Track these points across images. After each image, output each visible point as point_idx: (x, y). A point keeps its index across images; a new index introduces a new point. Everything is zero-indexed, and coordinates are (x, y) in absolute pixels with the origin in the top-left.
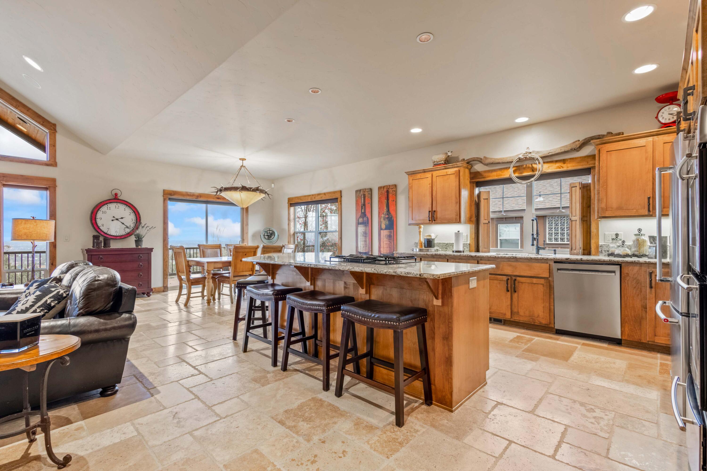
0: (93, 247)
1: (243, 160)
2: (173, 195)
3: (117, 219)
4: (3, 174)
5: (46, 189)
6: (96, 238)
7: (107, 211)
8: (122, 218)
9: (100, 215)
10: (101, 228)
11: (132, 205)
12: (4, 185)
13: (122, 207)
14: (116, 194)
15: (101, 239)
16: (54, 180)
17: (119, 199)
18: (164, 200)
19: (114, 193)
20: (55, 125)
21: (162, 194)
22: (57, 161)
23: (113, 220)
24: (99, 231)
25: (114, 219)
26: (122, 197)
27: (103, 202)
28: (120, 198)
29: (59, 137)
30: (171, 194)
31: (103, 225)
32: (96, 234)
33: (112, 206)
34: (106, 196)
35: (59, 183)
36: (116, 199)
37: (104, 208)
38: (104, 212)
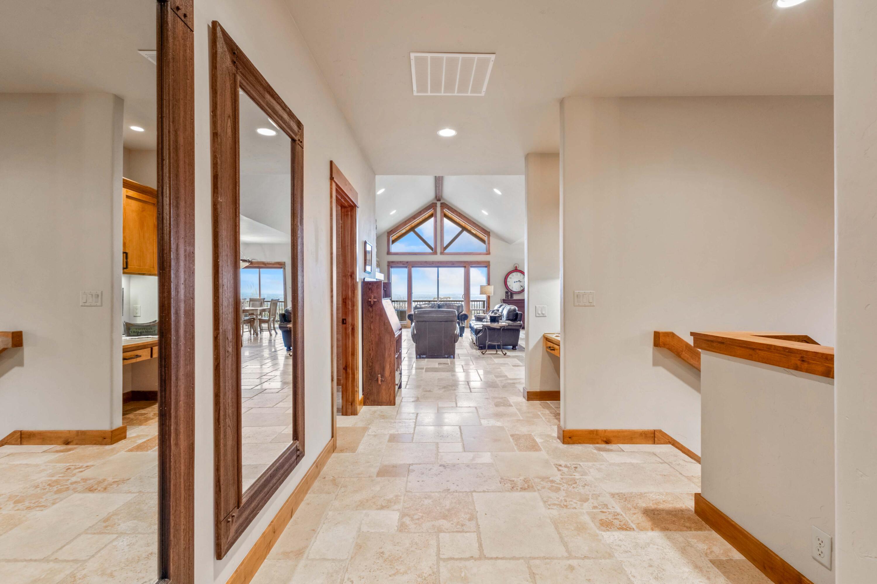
0: (506, 298)
3: (517, 282)
5: (486, 267)
6: (507, 293)
7: (512, 277)
8: (519, 281)
9: (508, 279)
10: (509, 287)
12: (471, 267)
13: (519, 274)
14: (516, 267)
15: (509, 293)
16: (489, 262)
19: (515, 266)
20: (489, 232)
22: (490, 251)
23: (515, 283)
24: (508, 289)
25: (515, 281)
27: (510, 271)
28: (518, 269)
29: (491, 238)
31: (510, 285)
32: (507, 291)
33: (515, 274)
34: (511, 268)
35: (491, 264)
36: (516, 270)
37: (510, 276)
38: (510, 278)
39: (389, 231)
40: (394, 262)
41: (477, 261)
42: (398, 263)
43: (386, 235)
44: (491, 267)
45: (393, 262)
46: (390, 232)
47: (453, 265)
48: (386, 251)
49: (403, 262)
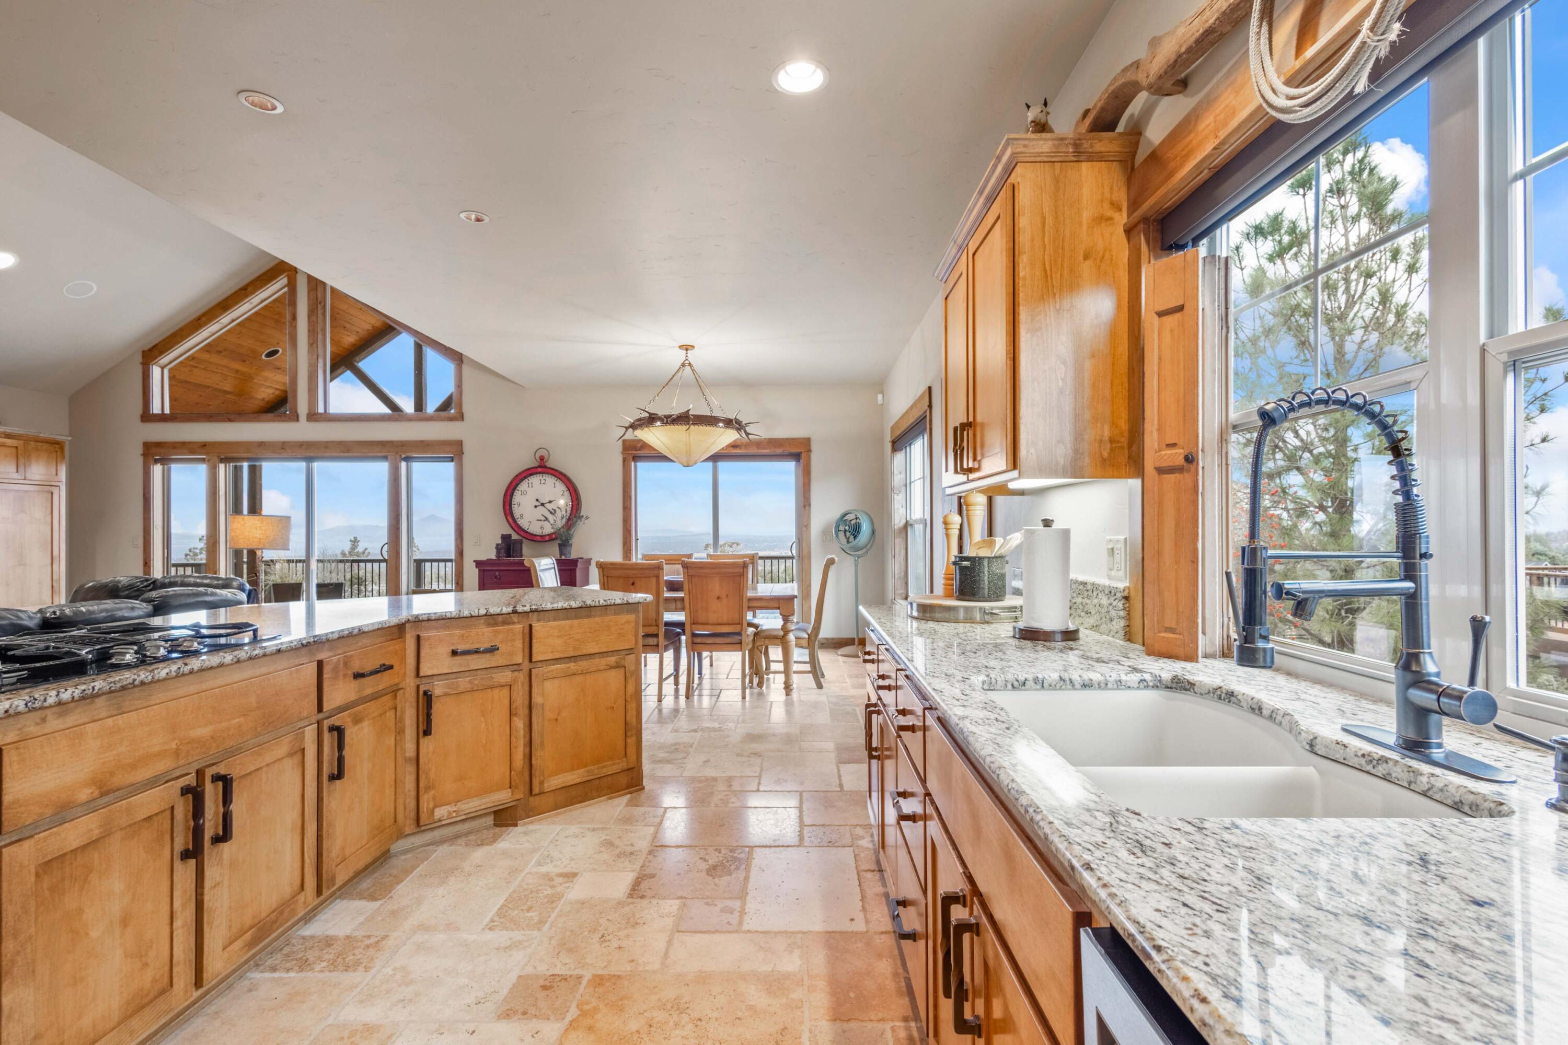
0: (495, 556)
1: (687, 348)
2: (640, 450)
3: (543, 505)
4: (401, 442)
5: (451, 458)
6: (507, 539)
7: (528, 490)
8: (550, 502)
9: (517, 497)
10: (515, 519)
11: (565, 476)
12: (405, 459)
13: (550, 480)
14: (542, 458)
16: (460, 444)
17: (545, 467)
18: (624, 460)
19: (538, 455)
20: (460, 353)
21: (621, 449)
22: (464, 410)
23: (536, 507)
24: (514, 527)
25: (538, 504)
26: (550, 464)
27: (520, 474)
28: (547, 465)
29: (465, 373)
30: (635, 448)
31: (522, 516)
33: (535, 480)
34: (529, 462)
35: (466, 448)
36: (542, 467)
37: (523, 486)
38: (524, 493)
39: (146, 348)
40: (165, 443)
41: (422, 442)
42: (174, 448)
43: (139, 359)
44: (466, 458)
45: (159, 445)
46: (151, 350)
47: (348, 451)
48: (139, 410)
49: (190, 443)
